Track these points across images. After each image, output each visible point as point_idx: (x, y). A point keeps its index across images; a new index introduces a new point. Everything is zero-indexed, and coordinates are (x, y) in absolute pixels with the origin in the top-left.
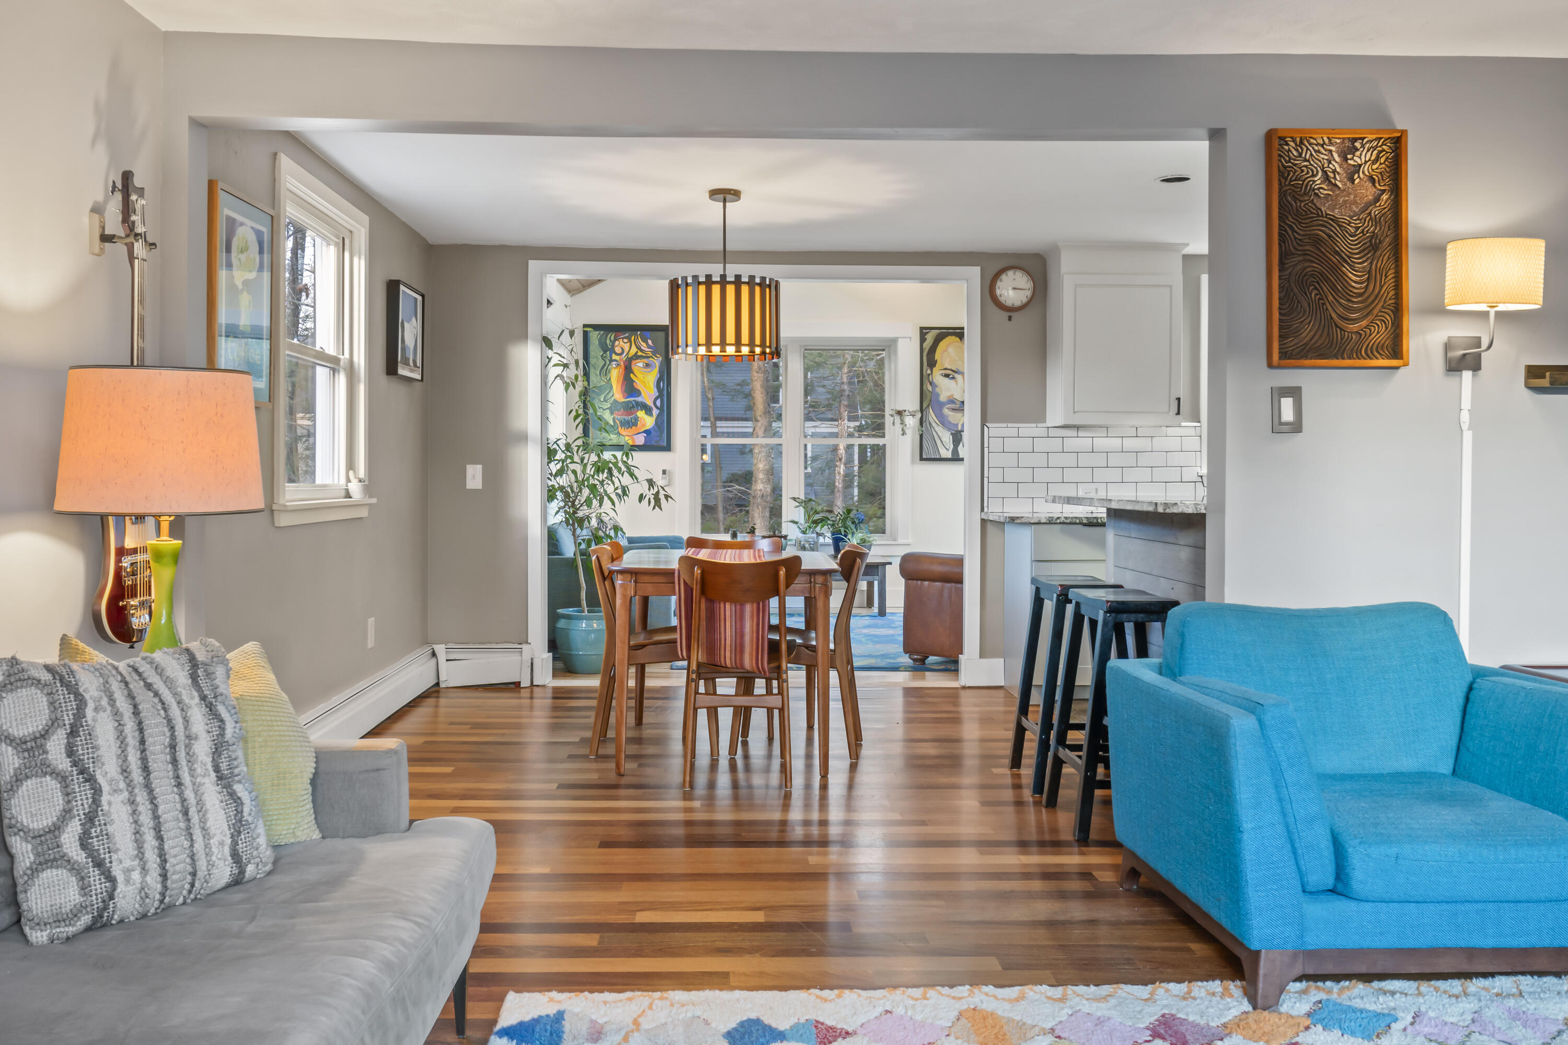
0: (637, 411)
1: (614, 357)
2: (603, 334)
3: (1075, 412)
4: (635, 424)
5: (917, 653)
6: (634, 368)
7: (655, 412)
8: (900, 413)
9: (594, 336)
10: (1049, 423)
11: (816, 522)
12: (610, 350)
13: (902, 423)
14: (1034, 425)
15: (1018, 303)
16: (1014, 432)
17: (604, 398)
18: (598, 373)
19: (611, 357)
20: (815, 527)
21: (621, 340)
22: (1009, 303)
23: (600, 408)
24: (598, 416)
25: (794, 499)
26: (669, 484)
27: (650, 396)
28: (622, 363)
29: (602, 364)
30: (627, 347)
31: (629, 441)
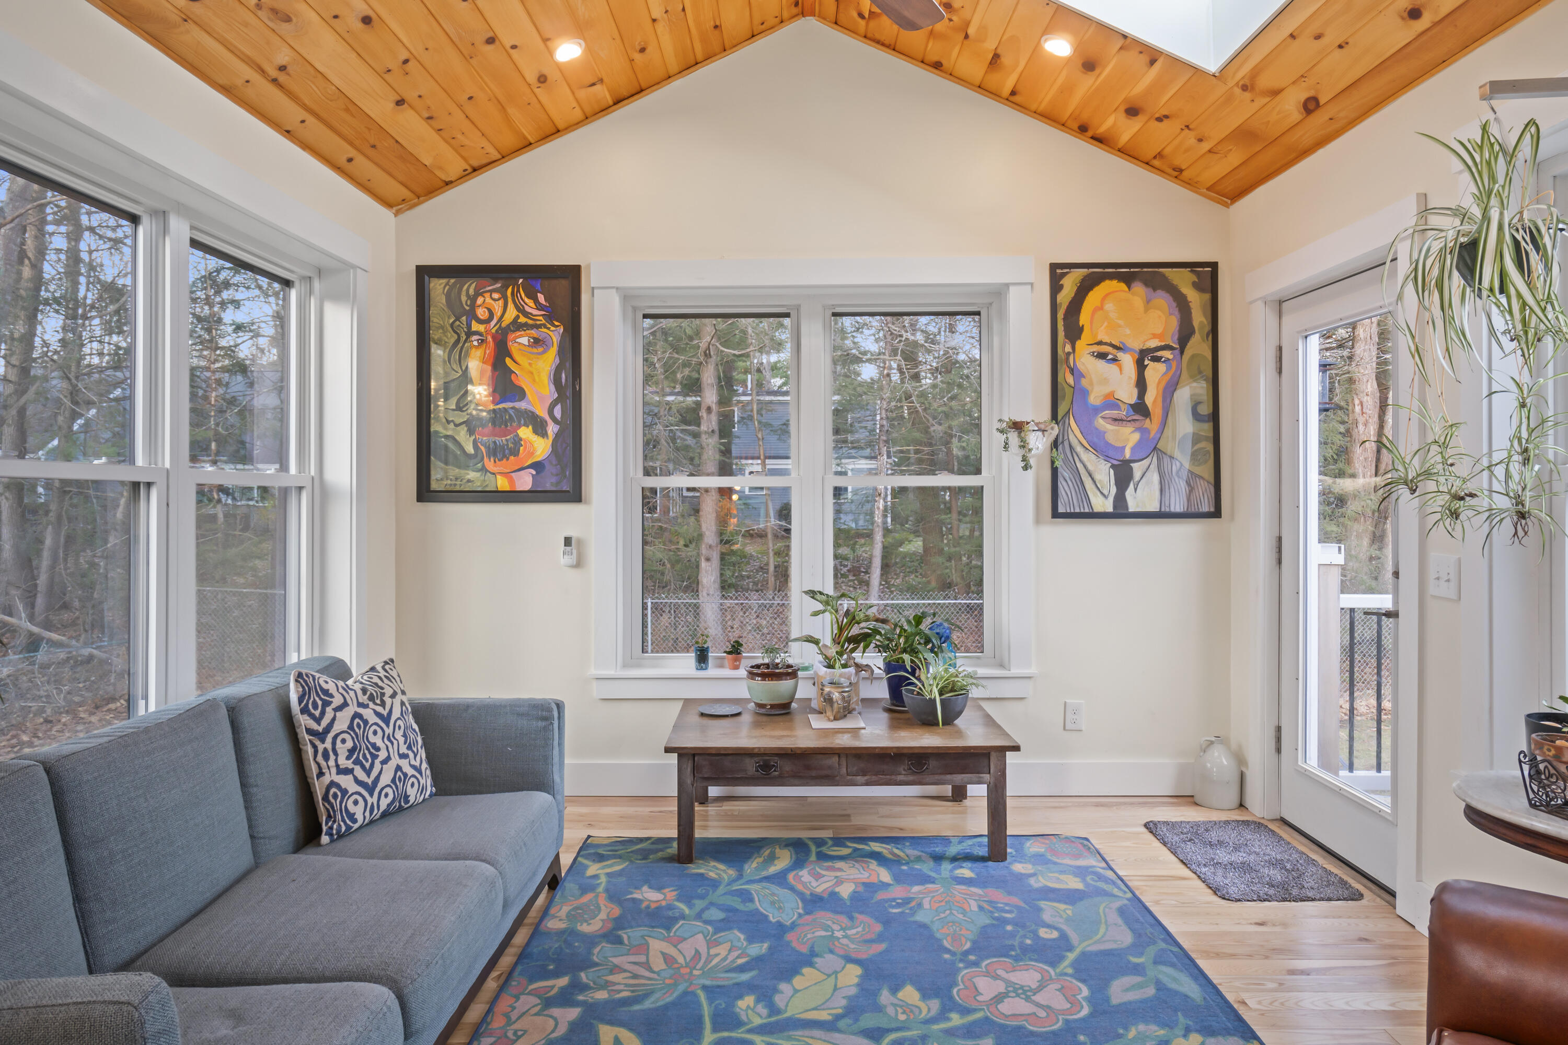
0: (519, 427)
1: (475, 326)
2: (454, 283)
4: (515, 452)
6: (513, 348)
7: (552, 429)
8: (1013, 426)
9: (438, 287)
11: (855, 640)
12: (466, 312)
13: (1023, 445)
19: (469, 326)
20: (853, 649)
21: (488, 295)
23: (448, 422)
24: (447, 437)
25: (812, 594)
26: (579, 564)
27: (541, 398)
28: (490, 339)
29: (452, 341)
30: (498, 307)
31: (502, 484)
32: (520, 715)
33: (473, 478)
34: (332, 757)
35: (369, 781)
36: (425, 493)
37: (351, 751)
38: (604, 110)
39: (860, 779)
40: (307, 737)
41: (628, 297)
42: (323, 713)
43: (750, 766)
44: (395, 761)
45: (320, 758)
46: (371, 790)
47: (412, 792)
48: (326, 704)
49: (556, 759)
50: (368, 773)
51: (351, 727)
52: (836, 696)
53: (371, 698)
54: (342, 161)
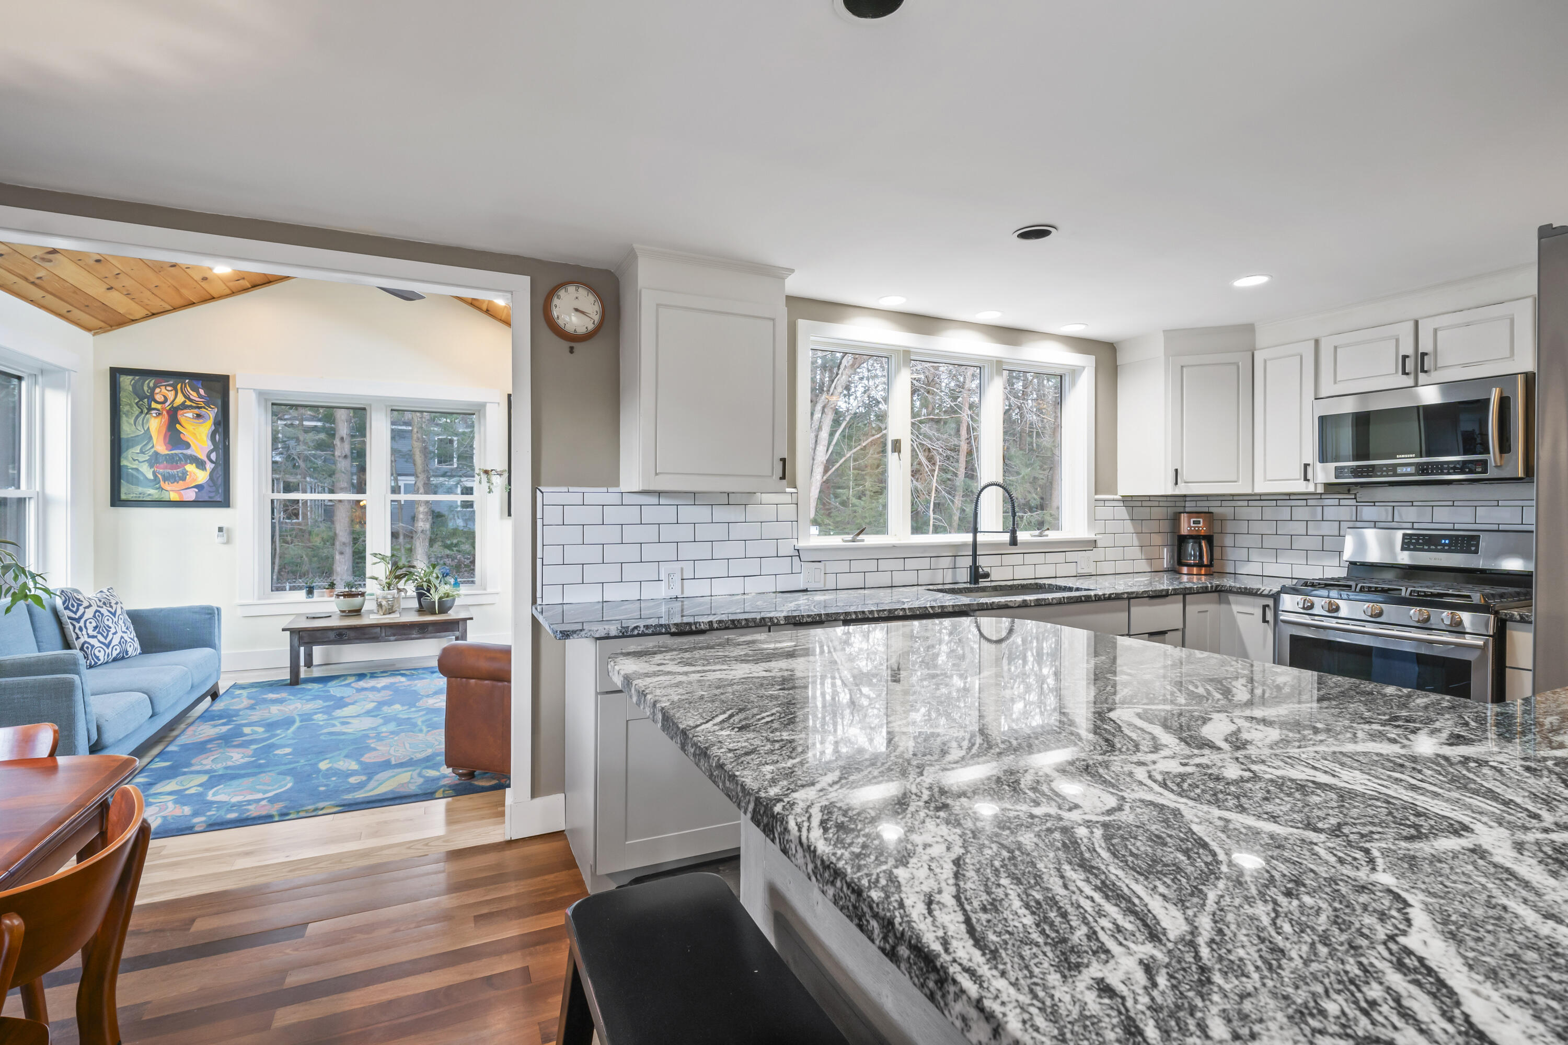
0: (186, 464)
1: (154, 405)
2: (138, 380)
3: (656, 474)
4: (183, 478)
5: (462, 767)
6: (181, 418)
7: (209, 466)
8: (486, 472)
9: (126, 382)
10: (624, 487)
11: (399, 578)
12: (147, 397)
13: (489, 481)
14: (605, 489)
15: (581, 330)
16: (577, 499)
17: (141, 450)
18: (132, 421)
19: (150, 405)
20: (398, 582)
21: (163, 388)
22: (570, 329)
23: (134, 460)
24: (132, 469)
25: (375, 555)
26: (228, 542)
27: (202, 448)
28: (165, 413)
29: (137, 413)
30: (171, 395)
31: (174, 497)
32: (196, 613)
33: (152, 493)
34: (84, 630)
35: (107, 642)
36: (116, 500)
37: (95, 628)
38: (246, 290)
39: (392, 638)
40: (69, 621)
41: (262, 395)
42: (78, 609)
43: (332, 635)
44: (120, 634)
45: (77, 630)
46: (108, 646)
47: (130, 650)
48: (79, 605)
49: (217, 633)
50: (106, 638)
51: (94, 616)
52: (384, 603)
53: (104, 604)
54: (64, 312)
